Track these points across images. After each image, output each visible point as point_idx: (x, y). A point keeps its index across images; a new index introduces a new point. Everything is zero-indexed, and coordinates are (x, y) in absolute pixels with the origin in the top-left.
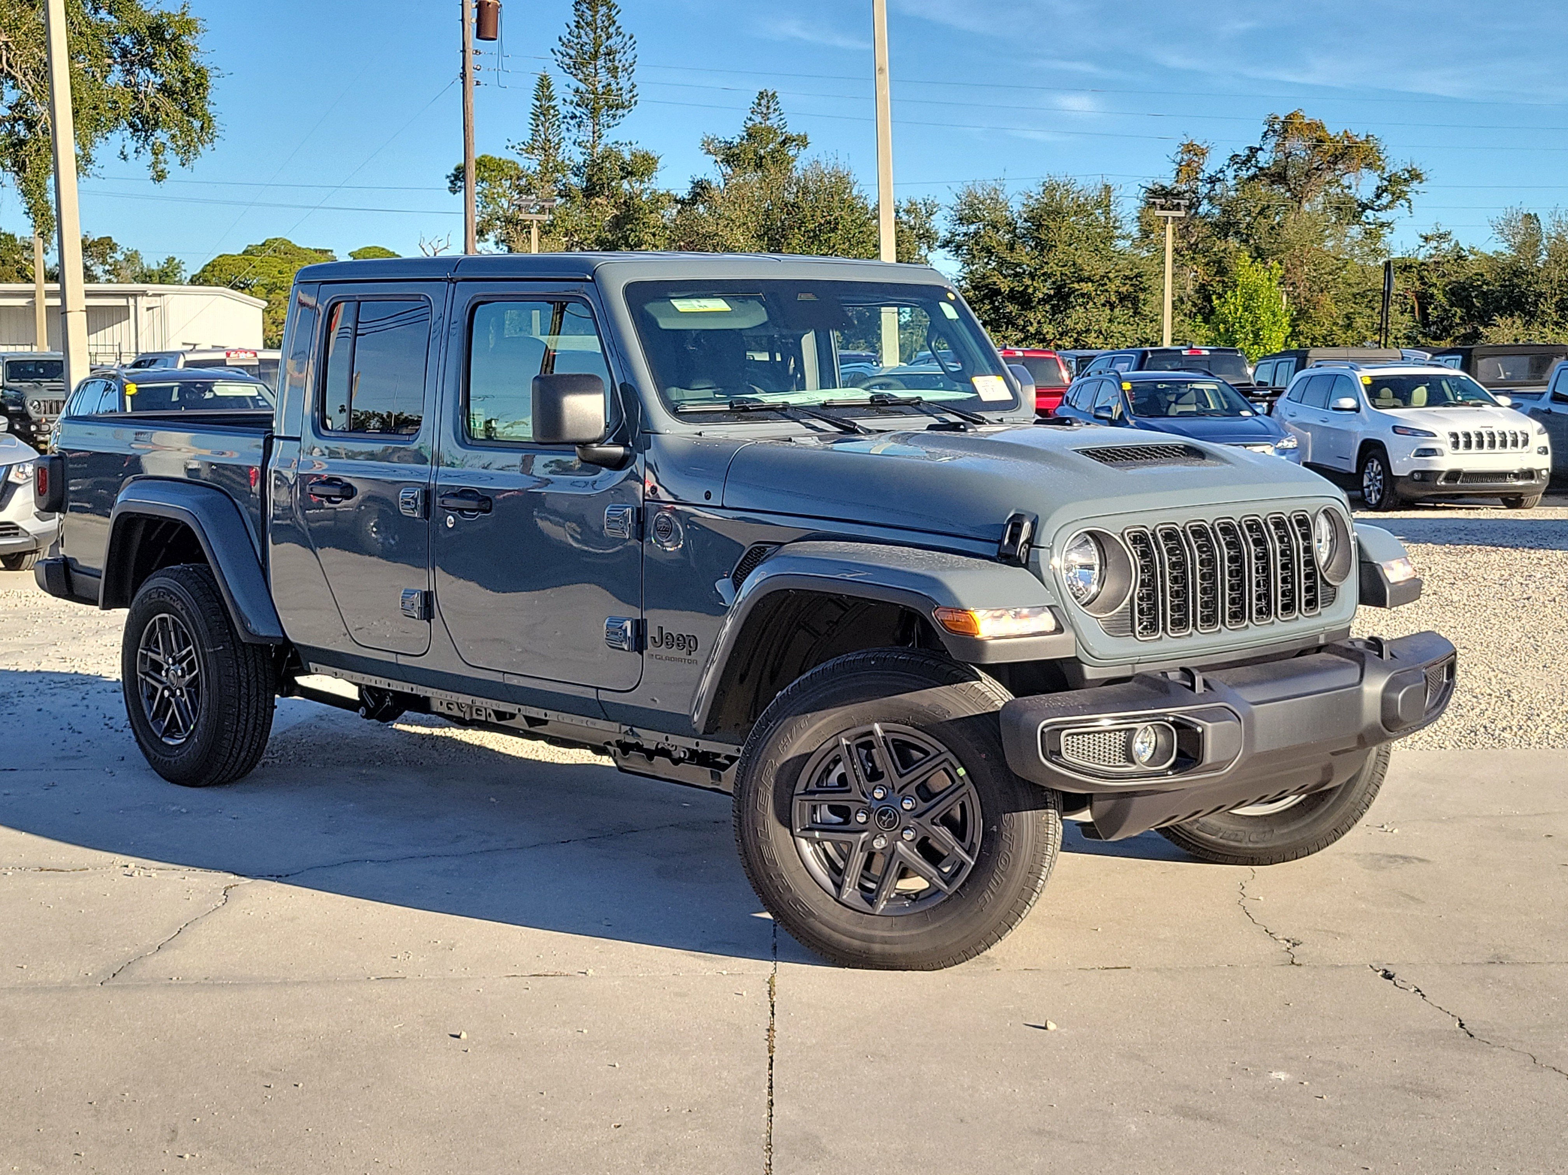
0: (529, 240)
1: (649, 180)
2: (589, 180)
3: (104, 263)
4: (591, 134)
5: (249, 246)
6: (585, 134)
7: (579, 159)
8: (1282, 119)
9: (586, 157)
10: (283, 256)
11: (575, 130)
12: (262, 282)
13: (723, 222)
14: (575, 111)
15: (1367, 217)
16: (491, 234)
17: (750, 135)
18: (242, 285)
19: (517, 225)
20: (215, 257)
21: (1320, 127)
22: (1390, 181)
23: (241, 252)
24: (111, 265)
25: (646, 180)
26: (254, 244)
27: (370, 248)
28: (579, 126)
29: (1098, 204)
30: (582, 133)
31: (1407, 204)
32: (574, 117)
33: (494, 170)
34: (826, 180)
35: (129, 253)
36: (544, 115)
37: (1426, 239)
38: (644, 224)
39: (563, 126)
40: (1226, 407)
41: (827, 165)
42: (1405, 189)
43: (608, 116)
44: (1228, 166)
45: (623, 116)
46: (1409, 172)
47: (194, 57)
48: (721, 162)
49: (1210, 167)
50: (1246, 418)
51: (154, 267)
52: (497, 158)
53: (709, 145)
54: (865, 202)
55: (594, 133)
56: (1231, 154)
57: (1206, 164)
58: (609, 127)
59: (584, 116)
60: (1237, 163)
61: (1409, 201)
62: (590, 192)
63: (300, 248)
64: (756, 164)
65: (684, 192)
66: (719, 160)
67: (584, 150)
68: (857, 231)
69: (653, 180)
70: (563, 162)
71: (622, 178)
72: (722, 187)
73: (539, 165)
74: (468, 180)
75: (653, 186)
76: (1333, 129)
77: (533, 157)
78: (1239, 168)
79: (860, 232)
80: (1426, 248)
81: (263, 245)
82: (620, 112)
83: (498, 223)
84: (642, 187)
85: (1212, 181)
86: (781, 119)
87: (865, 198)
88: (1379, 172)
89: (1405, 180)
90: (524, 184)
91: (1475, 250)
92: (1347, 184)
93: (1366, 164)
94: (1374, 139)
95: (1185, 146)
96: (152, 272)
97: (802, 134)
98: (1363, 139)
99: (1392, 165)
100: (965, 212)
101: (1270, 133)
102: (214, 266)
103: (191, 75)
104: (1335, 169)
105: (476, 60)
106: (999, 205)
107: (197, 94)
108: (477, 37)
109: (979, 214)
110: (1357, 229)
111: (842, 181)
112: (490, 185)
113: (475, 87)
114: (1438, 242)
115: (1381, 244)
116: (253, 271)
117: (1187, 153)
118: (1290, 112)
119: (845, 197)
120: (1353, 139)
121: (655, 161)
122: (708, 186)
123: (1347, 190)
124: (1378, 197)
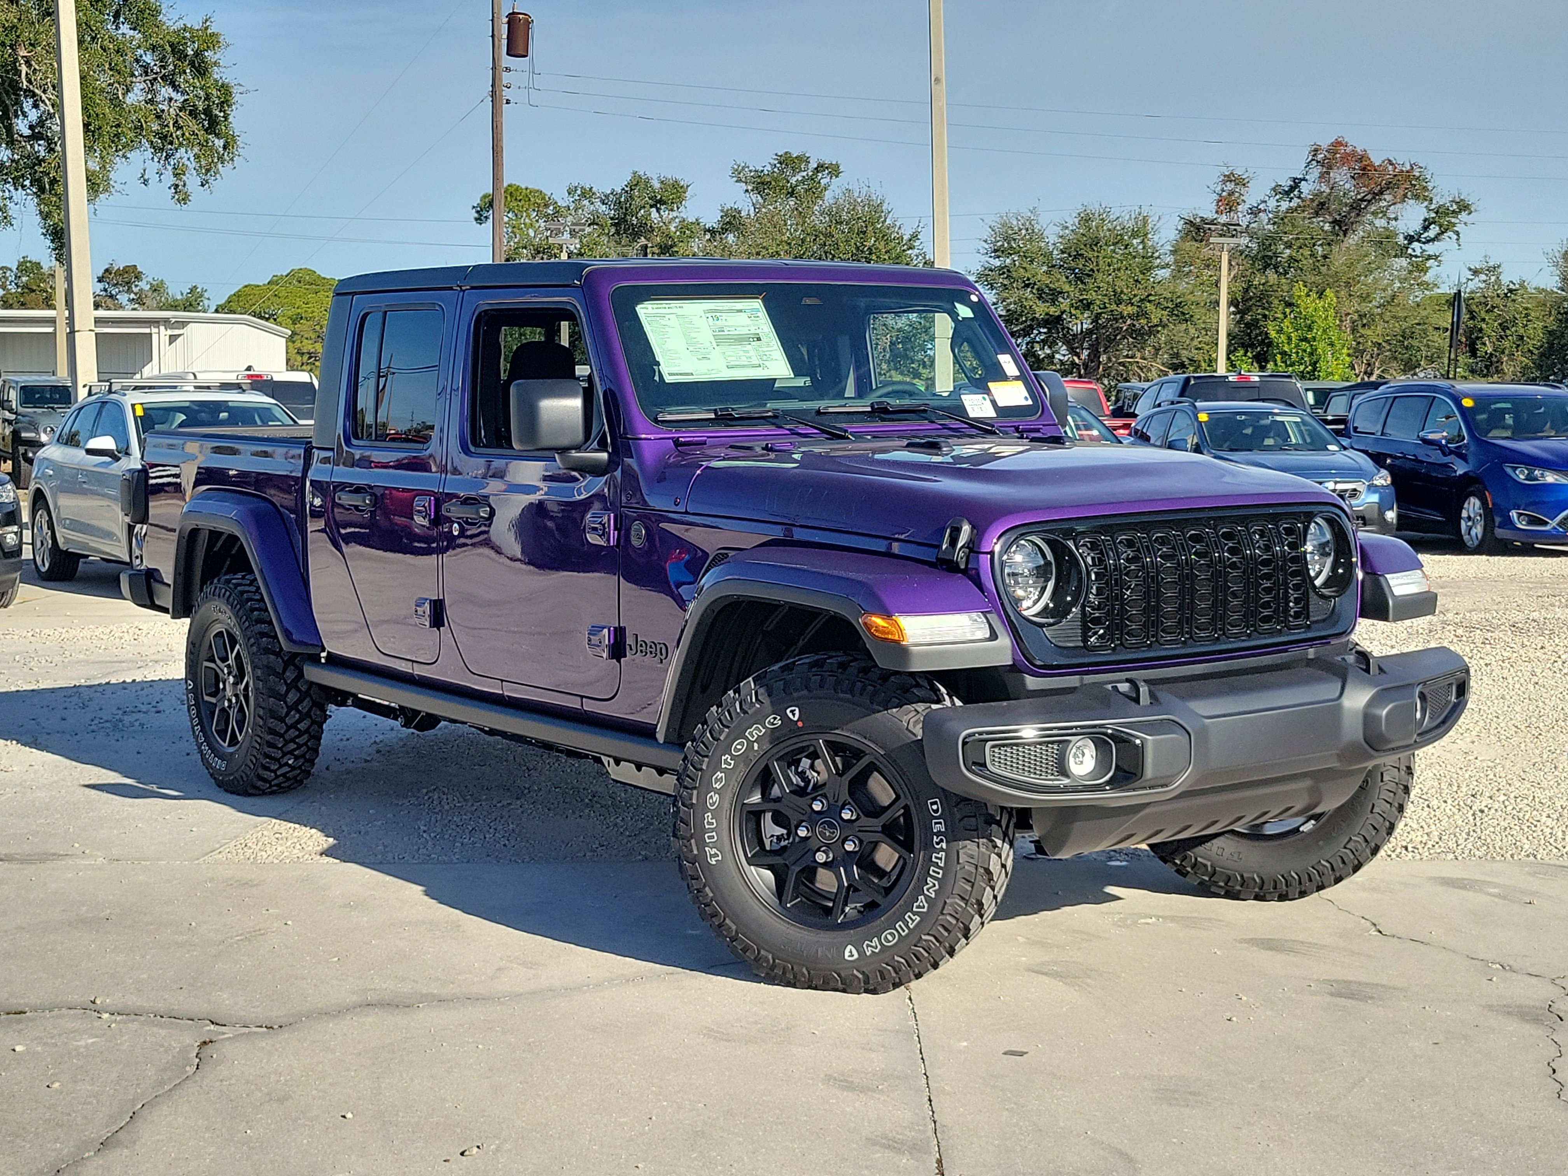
1: (678, 208)
2: (618, 209)
3: (129, 291)
5: (274, 276)
8: (1326, 148)
10: (307, 286)
12: (287, 312)
15: (1414, 250)
18: (267, 316)
19: (544, 253)
20: (240, 287)
21: (1362, 158)
22: (1437, 213)
23: (266, 282)
24: (136, 294)
25: (675, 208)
26: (279, 274)
31: (1455, 237)
33: (520, 200)
34: (859, 208)
35: (155, 283)
37: (1476, 272)
40: (1308, 440)
41: (859, 193)
42: (1453, 220)
44: (1270, 197)
46: (1457, 203)
47: (216, 74)
48: (752, 190)
49: (1253, 196)
50: (1333, 453)
51: (179, 296)
52: (523, 187)
53: (739, 173)
54: (900, 232)
57: (1247, 194)
60: (1279, 193)
61: (1457, 233)
62: (618, 221)
63: (324, 278)
64: (788, 193)
65: (712, 219)
66: (749, 189)
69: (682, 209)
71: (651, 207)
72: (752, 215)
74: (496, 210)
75: (682, 215)
76: (1378, 158)
78: (1282, 199)
80: (1474, 281)
81: (289, 275)
83: (524, 251)
84: (671, 217)
85: (1255, 212)
87: (900, 228)
88: (1426, 203)
89: (1454, 212)
90: (551, 213)
91: (1526, 284)
92: (1393, 216)
93: (1413, 195)
94: (1420, 167)
95: (1225, 176)
96: (177, 300)
97: (834, 163)
98: (1408, 168)
99: (1439, 196)
100: (999, 244)
101: (1314, 162)
102: (239, 296)
103: (214, 92)
104: (1381, 200)
105: (506, 78)
106: (1033, 235)
107: (220, 111)
108: (508, 54)
109: (1014, 246)
110: (1403, 262)
111: (876, 210)
112: (516, 215)
113: (505, 106)
114: (1487, 275)
115: (1428, 277)
116: (278, 301)
117: (1228, 183)
118: (1333, 140)
119: (879, 226)
120: (1399, 168)
121: (685, 189)
122: (738, 215)
123: (1393, 222)
124: (1425, 229)
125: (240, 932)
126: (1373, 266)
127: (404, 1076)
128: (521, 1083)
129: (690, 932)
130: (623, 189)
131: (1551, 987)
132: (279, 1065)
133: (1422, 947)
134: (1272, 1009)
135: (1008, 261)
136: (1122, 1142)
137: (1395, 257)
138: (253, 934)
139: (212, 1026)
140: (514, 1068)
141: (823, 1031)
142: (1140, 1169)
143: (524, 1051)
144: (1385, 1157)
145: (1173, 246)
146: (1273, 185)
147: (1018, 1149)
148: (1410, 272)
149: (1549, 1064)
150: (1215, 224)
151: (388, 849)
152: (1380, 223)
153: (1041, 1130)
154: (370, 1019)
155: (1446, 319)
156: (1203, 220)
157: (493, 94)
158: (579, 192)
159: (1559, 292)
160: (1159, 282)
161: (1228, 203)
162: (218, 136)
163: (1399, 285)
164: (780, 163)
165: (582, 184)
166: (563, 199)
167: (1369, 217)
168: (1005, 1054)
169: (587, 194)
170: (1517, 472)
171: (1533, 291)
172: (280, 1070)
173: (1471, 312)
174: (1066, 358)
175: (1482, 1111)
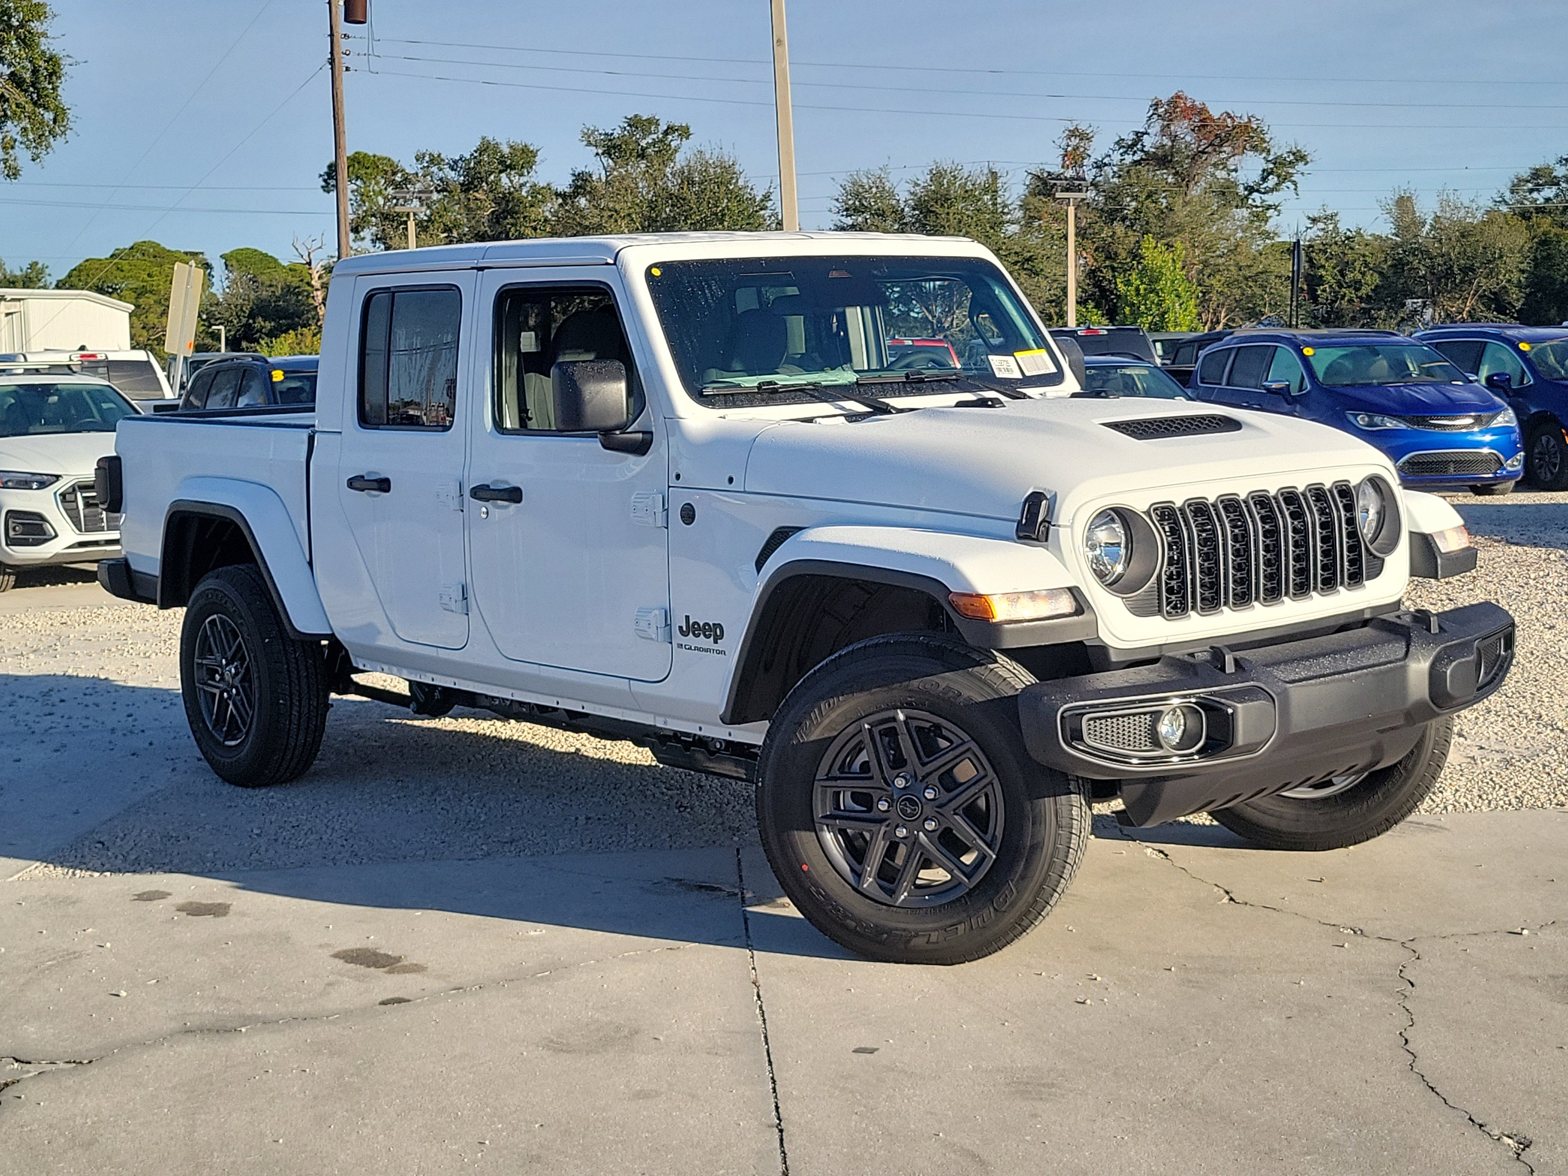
0: (406, 236)
1: (529, 173)
2: (467, 174)
5: (117, 249)
8: (1166, 102)
10: (152, 259)
12: (130, 286)
13: (606, 214)
15: (1254, 200)
16: (366, 230)
18: (110, 290)
19: (393, 221)
20: (81, 261)
21: (1202, 111)
22: (1274, 164)
23: (108, 256)
25: (526, 173)
26: (122, 247)
27: (242, 250)
29: (986, 191)
31: (1293, 187)
33: (368, 168)
34: (711, 170)
37: (1314, 220)
38: (525, 217)
41: (711, 154)
42: (1291, 171)
44: (1114, 151)
46: (1294, 154)
47: (44, 44)
48: (603, 154)
49: (1098, 149)
51: (18, 273)
52: (371, 154)
53: (589, 137)
54: (752, 193)
57: (1092, 148)
60: (1123, 147)
61: (1295, 183)
62: (468, 186)
63: (169, 251)
64: (638, 155)
65: (564, 184)
66: (600, 152)
68: (744, 222)
69: (532, 173)
71: (501, 172)
72: (604, 178)
74: (340, 177)
75: (533, 179)
76: (1215, 112)
78: (1125, 152)
80: (1313, 229)
81: (132, 248)
83: (373, 219)
84: (521, 182)
85: (1100, 166)
87: (752, 189)
88: (1264, 155)
89: (1290, 162)
90: (399, 180)
91: (1362, 231)
92: (1233, 167)
93: (1251, 146)
94: (1258, 120)
95: (1070, 131)
96: (16, 276)
97: (684, 125)
98: (1246, 120)
99: (1277, 147)
100: (851, 202)
101: (1155, 116)
102: (80, 271)
103: (41, 63)
104: (1221, 152)
105: (343, 45)
106: (885, 193)
107: (49, 83)
108: (346, 20)
109: (865, 204)
110: (1245, 212)
111: (728, 171)
112: (365, 183)
113: (345, 74)
114: (1325, 223)
115: (1269, 226)
116: (122, 275)
117: (1073, 139)
118: (1173, 94)
119: (731, 188)
120: (1237, 120)
121: (534, 154)
122: (589, 179)
123: (1233, 174)
124: (1264, 179)
125: (52, 956)
126: (1216, 216)
127: (222, 1109)
128: (347, 1111)
129: (532, 933)
130: (472, 155)
131: (1402, 951)
132: (86, 1105)
133: (1275, 914)
134: (1125, 989)
135: (860, 219)
136: (974, 1143)
137: (1237, 207)
138: (67, 958)
139: (16, 1065)
140: (340, 1095)
141: (667, 1036)
142: (992, 1171)
143: (352, 1075)
144: (1239, 1145)
145: (1021, 201)
146: (1117, 139)
147: (867, 1156)
148: (1252, 222)
149: (1401, 1034)
150: (1061, 179)
151: (217, 856)
152: (1221, 174)
153: (891, 1135)
154: (188, 1048)
155: (1287, 268)
156: (1049, 174)
157: (332, 61)
158: (427, 158)
159: (1394, 238)
160: (1009, 238)
161: (1073, 157)
162: (46, 109)
163: (1241, 235)
164: (629, 125)
165: (430, 151)
166: (411, 166)
167: (1211, 169)
168: (855, 1051)
169: (435, 160)
170: (1359, 419)
171: (1370, 238)
172: (87, 1111)
173: (1310, 260)
174: (920, 315)
175: (1336, 1088)
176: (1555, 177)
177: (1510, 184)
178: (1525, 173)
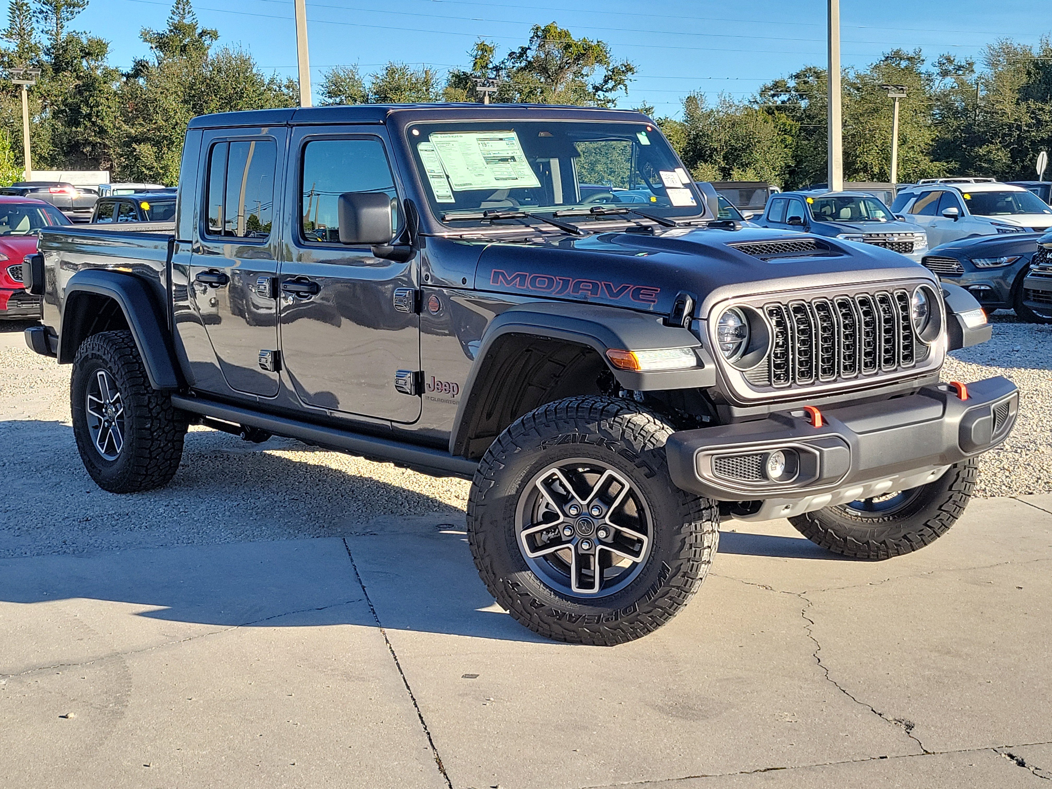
1: (102, 59)
2: (56, 58)
4: (55, 25)
6: (51, 25)
7: (48, 43)
8: (543, 28)
9: (52, 41)
11: (43, 22)
13: (158, 90)
14: (42, 8)
15: (599, 96)
17: (176, 28)
21: (566, 36)
22: (613, 72)
25: (100, 59)
28: (46, 19)
30: (48, 24)
31: (624, 88)
32: (41, 12)
34: (233, 62)
36: (19, 10)
38: (99, 91)
39: (34, 19)
41: (233, 51)
42: (623, 77)
43: (67, 12)
44: (508, 60)
45: (79, 12)
46: (625, 66)
48: (156, 48)
49: (497, 59)
53: (146, 35)
54: (262, 78)
55: (57, 24)
56: (510, 52)
57: (493, 58)
58: (68, 20)
59: (49, 12)
60: (514, 58)
61: (626, 86)
62: (58, 68)
64: (181, 50)
65: (128, 68)
66: (154, 46)
67: (50, 37)
68: (257, 98)
69: (105, 60)
70: (35, 44)
71: (82, 57)
72: (157, 65)
73: (16, 46)
75: (105, 64)
76: (576, 36)
77: (12, 40)
78: (515, 61)
79: (259, 99)
82: (76, 9)
84: (97, 65)
85: (497, 69)
86: (194, 19)
87: (262, 76)
88: (606, 66)
89: (623, 72)
91: (668, 120)
92: (585, 74)
93: (598, 60)
94: (603, 43)
95: (479, 45)
97: (214, 30)
98: (596, 43)
99: (614, 61)
100: (332, 88)
101: (535, 37)
104: (578, 63)
106: (355, 83)
109: (342, 89)
111: (245, 63)
114: (645, 113)
117: (481, 50)
118: (548, 24)
119: (248, 74)
120: (590, 43)
121: (106, 45)
122: (146, 65)
123: (585, 78)
124: (606, 82)
130: (61, 44)
131: (800, 600)
135: (338, 100)
145: (444, 91)
149: (814, 655)
152: (577, 78)
156: (465, 74)
159: (685, 123)
161: (480, 62)
167: (570, 74)
168: (463, 677)
171: (673, 124)
175: (783, 693)
176: (789, 87)
177: (759, 91)
178: (769, 84)
